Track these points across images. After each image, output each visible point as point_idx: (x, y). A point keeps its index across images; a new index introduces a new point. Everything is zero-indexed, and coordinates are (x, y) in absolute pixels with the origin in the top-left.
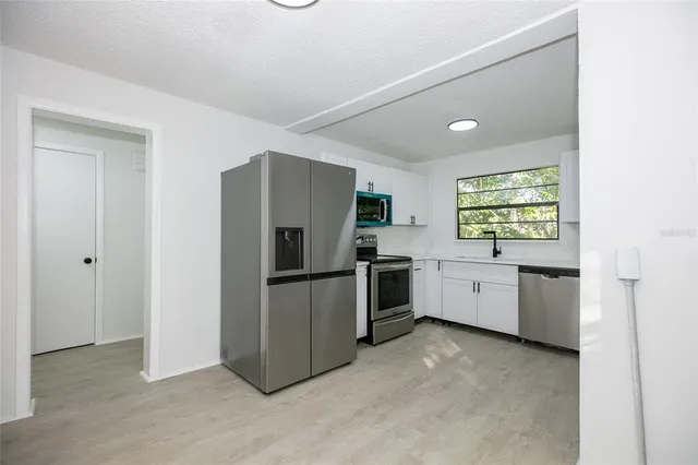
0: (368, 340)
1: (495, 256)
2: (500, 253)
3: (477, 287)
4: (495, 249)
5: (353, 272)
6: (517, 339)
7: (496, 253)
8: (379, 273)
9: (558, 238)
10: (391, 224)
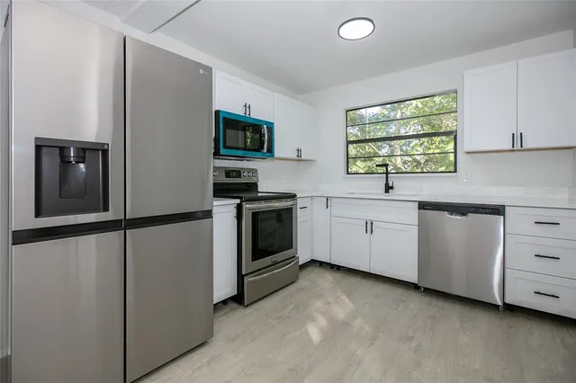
0: (238, 299)
1: (387, 191)
2: (392, 188)
3: (369, 227)
4: (387, 184)
5: (208, 214)
6: (415, 287)
7: (388, 188)
8: (253, 213)
9: (455, 171)
10: (273, 156)
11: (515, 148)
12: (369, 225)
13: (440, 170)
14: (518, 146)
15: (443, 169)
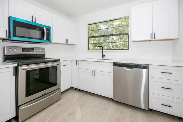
1: (103, 57)
3: (93, 74)
4: (103, 54)
7: (103, 56)
8: (26, 71)
9: (129, 49)
10: (51, 42)
11: (152, 39)
12: (93, 73)
13: (124, 48)
14: (153, 39)
15: (125, 48)
